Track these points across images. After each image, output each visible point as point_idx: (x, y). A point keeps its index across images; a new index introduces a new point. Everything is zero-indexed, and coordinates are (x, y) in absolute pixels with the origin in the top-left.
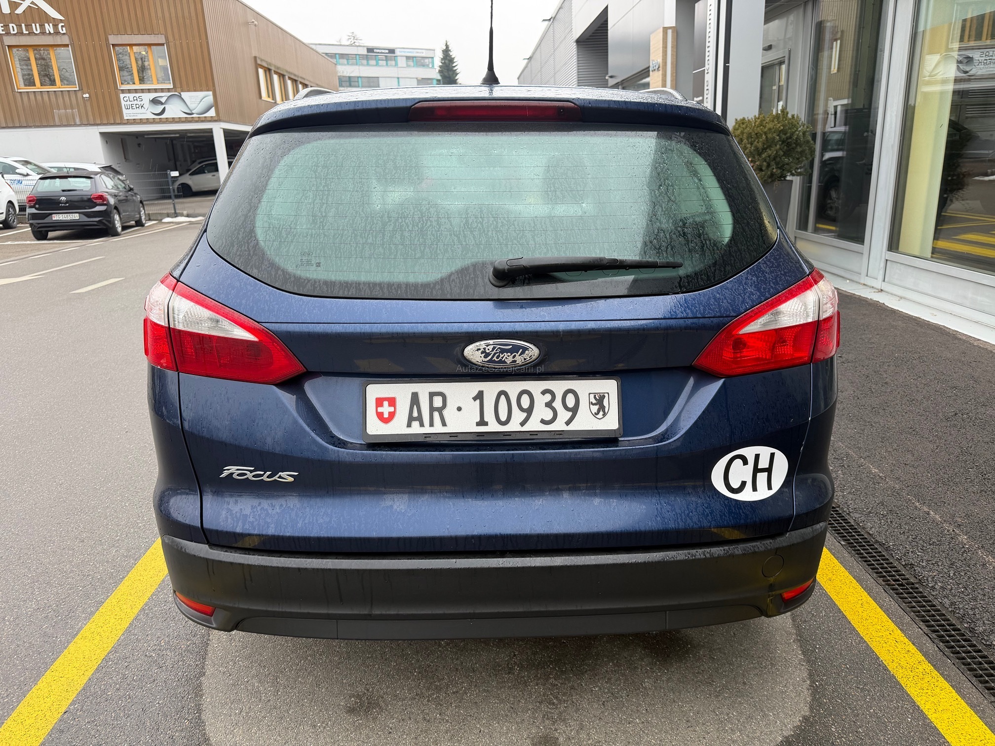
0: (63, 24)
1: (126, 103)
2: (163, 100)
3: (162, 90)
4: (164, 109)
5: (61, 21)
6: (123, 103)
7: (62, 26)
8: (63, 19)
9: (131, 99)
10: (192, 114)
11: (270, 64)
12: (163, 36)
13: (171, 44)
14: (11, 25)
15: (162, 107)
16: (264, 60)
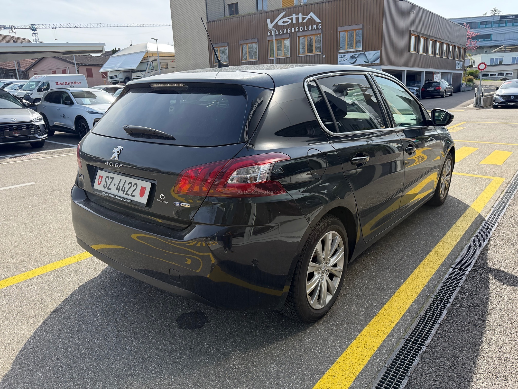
0: (320, 24)
1: (340, 59)
2: (356, 56)
3: (357, 51)
4: (356, 60)
5: (320, 23)
6: (339, 59)
7: (320, 25)
8: (321, 22)
9: (342, 57)
10: (369, 62)
11: (419, 33)
12: (362, 25)
13: (365, 29)
14: (301, 27)
15: (356, 59)
16: (416, 32)
